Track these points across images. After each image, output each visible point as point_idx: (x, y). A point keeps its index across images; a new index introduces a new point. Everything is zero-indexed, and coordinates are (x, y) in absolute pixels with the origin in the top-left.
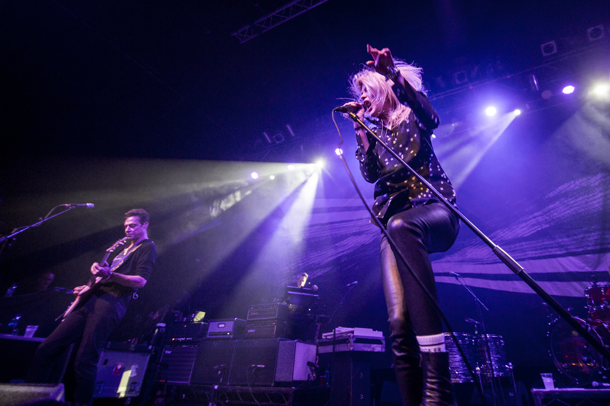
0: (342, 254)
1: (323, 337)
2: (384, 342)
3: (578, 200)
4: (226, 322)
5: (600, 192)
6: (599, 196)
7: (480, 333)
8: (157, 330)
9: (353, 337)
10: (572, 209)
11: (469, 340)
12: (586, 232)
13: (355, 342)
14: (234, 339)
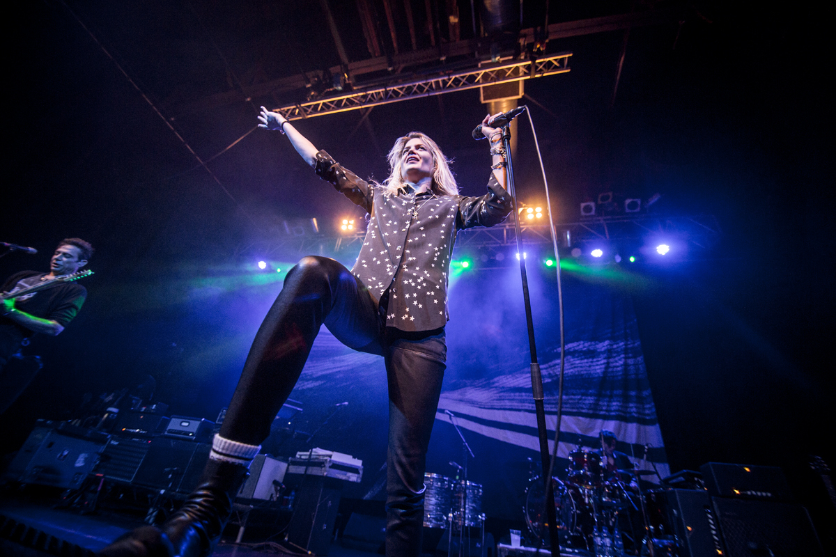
0: (339, 369)
1: (298, 456)
2: (361, 472)
3: (583, 361)
4: (191, 421)
5: (604, 359)
6: (602, 362)
7: (460, 479)
8: (106, 415)
9: (330, 461)
10: (576, 369)
11: (448, 484)
12: (583, 395)
13: (330, 467)
14: (195, 441)
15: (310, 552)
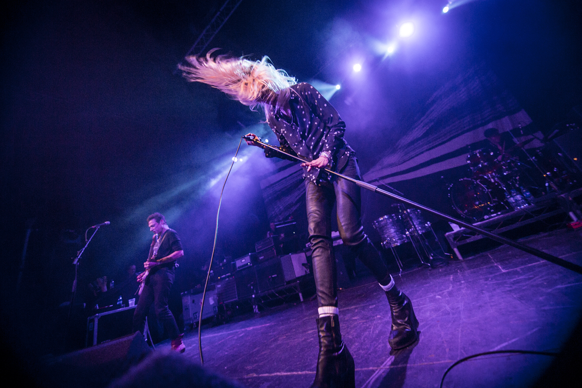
1: (307, 246)
4: (244, 258)
7: (402, 211)
11: (396, 217)
14: (253, 265)
15: (341, 289)
